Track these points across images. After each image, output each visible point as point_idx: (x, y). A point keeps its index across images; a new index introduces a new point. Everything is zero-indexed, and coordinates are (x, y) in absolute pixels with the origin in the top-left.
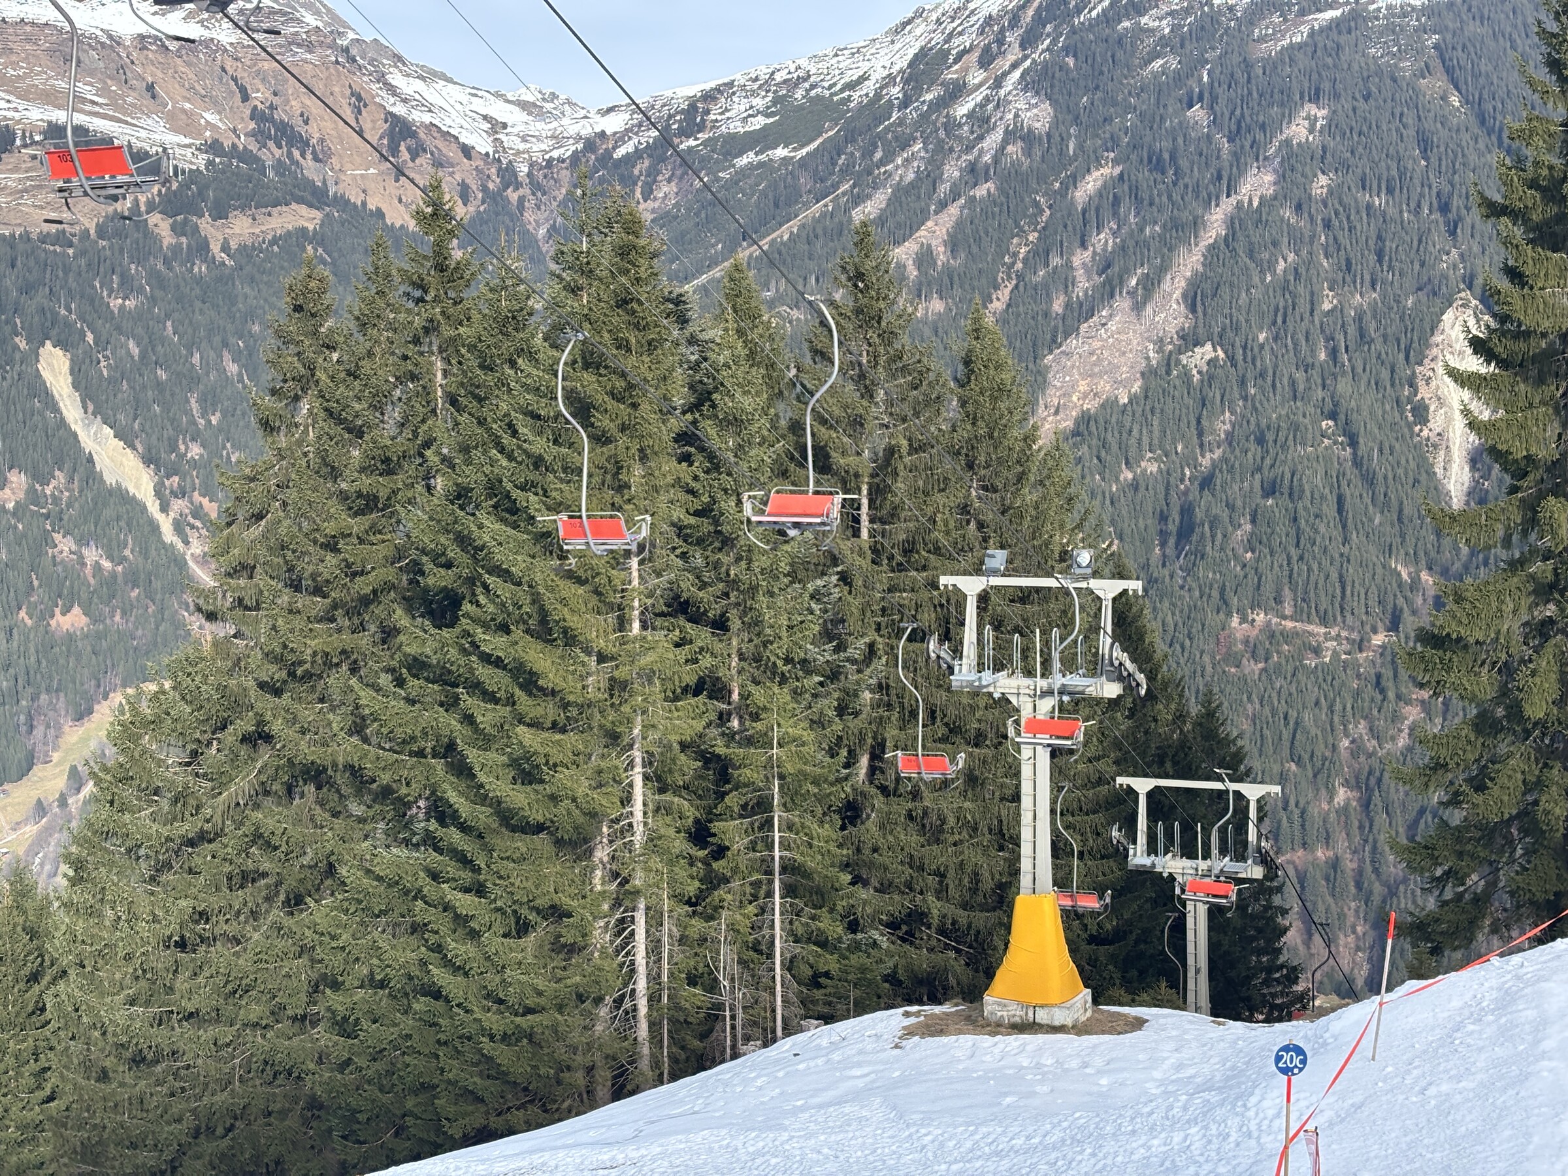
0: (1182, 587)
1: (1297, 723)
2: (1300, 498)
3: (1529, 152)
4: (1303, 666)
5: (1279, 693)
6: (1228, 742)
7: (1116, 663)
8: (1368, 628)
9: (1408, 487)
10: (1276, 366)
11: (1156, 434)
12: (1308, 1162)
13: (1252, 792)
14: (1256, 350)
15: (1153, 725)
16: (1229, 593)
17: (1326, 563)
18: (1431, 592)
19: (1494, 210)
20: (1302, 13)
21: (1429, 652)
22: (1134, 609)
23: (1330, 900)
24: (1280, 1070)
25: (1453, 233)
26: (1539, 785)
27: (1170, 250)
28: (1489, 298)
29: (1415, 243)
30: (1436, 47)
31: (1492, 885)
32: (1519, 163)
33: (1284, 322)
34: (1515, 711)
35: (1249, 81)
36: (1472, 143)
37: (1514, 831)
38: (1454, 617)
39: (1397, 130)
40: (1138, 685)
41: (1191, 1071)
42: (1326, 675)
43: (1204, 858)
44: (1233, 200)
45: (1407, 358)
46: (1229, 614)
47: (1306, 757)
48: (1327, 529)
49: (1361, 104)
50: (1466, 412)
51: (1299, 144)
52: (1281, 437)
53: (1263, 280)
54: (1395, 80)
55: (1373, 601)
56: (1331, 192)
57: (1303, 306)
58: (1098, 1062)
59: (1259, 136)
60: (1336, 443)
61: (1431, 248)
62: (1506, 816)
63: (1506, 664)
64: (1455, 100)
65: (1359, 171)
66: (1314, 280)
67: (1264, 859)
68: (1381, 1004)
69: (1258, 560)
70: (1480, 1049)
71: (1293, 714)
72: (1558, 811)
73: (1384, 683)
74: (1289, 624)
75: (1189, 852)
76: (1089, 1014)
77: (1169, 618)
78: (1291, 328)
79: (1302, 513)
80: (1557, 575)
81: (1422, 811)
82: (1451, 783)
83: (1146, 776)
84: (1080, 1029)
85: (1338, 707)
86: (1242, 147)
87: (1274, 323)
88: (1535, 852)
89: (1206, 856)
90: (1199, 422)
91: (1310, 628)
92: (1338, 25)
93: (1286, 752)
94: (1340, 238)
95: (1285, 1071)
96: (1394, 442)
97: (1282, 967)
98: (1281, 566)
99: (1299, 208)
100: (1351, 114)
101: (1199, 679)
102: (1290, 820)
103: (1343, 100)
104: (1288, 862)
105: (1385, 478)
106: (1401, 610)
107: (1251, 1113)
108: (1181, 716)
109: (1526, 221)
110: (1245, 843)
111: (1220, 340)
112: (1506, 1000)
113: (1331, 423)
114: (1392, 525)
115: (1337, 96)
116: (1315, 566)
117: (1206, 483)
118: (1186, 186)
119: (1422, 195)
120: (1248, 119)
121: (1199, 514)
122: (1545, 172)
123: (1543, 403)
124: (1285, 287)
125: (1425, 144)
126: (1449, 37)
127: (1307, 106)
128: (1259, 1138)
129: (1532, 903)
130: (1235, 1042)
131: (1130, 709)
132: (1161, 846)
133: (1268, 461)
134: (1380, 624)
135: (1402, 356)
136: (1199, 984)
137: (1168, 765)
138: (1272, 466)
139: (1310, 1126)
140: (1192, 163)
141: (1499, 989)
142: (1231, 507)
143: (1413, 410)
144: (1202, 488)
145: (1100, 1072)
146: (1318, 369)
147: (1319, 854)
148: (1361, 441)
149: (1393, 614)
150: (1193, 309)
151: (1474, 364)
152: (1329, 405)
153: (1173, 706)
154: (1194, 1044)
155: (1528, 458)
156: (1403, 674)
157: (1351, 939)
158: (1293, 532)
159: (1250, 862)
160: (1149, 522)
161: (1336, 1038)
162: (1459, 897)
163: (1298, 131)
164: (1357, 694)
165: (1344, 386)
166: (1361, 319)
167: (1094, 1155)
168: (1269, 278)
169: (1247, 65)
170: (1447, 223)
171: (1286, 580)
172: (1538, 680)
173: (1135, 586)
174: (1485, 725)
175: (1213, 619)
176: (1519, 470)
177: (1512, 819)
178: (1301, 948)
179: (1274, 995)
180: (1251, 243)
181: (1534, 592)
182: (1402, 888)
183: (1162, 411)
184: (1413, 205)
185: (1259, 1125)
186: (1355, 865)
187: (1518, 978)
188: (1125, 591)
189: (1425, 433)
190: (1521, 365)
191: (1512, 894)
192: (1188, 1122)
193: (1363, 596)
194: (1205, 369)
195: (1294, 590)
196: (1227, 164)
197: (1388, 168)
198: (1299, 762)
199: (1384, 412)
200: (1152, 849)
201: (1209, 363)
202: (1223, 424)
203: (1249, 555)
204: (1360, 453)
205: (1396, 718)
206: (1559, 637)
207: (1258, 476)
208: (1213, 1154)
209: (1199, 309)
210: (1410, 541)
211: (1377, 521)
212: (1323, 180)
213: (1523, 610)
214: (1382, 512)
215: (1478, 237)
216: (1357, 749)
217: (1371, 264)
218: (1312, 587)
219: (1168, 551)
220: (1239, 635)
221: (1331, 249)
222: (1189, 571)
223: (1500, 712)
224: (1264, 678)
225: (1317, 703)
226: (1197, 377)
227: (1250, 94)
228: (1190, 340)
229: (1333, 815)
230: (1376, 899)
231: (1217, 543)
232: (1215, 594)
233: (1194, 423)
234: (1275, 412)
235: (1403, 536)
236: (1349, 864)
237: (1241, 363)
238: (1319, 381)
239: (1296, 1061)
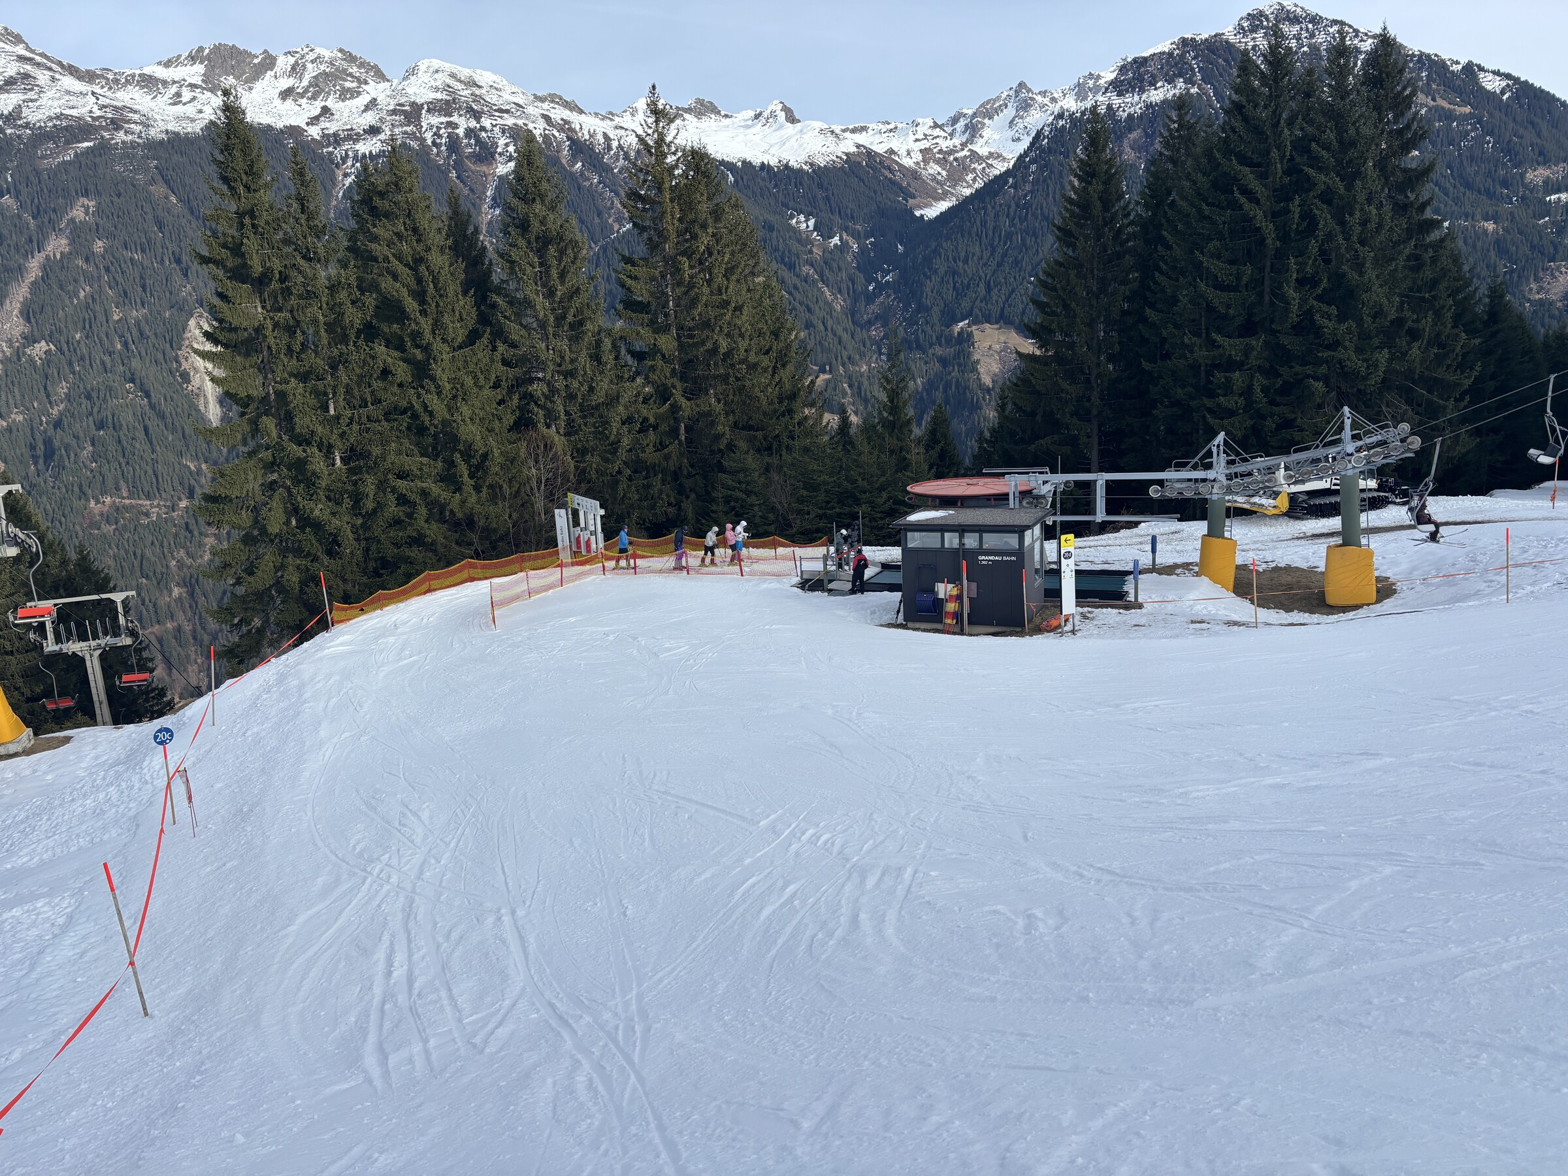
0: (53, 488)
1: (142, 556)
2: (121, 429)
3: (220, 228)
4: (140, 524)
5: (128, 541)
6: (98, 572)
7: (12, 535)
8: (176, 498)
9: (186, 418)
10: (90, 353)
11: (18, 397)
12: (183, 788)
13: (118, 597)
14: (75, 344)
15: (47, 569)
16: (85, 488)
17: (143, 465)
18: (209, 475)
19: (205, 260)
20: (68, 142)
21: (210, 505)
22: (21, 502)
23: (179, 649)
24: (158, 743)
25: (186, 275)
26: (282, 567)
27: (6, 284)
28: (213, 311)
29: (164, 281)
30: (156, 168)
31: (266, 622)
32: (215, 234)
33: (91, 327)
34: (263, 531)
35: (40, 182)
36: (188, 225)
37: (273, 592)
38: (221, 485)
39: (141, 215)
40: (30, 546)
41: (105, 758)
42: (155, 527)
43: (94, 639)
44: (43, 254)
45: (171, 346)
46: (88, 500)
47: (151, 574)
48: (141, 445)
49: (115, 199)
50: (209, 373)
51: (80, 222)
52: (102, 396)
53: (72, 303)
54: (134, 186)
55: (176, 483)
56: (106, 250)
57: (101, 317)
58: (44, 767)
59: (53, 216)
60: (137, 396)
61: (174, 283)
62: (268, 586)
63: (254, 507)
64: (173, 199)
65: (122, 238)
66: (105, 303)
67: (133, 633)
68: (213, 696)
69: (100, 467)
70: (272, 706)
71: (139, 552)
72: (294, 579)
73: (191, 527)
74: (127, 502)
75: (83, 637)
76: (32, 742)
77: (48, 507)
78: (96, 331)
79: (123, 437)
80: (274, 457)
81: (224, 593)
82: (235, 573)
83: (47, 599)
84: (27, 752)
85: (165, 544)
86: (43, 222)
87: (84, 328)
88: (286, 601)
89: (95, 637)
90: (45, 388)
91: (140, 502)
92: (92, 152)
93: (138, 574)
94: (117, 278)
95: (162, 743)
96: (172, 394)
97: (154, 690)
98: (116, 469)
99: (87, 260)
100: (110, 205)
101: (75, 540)
102: (147, 610)
103: (103, 196)
104: (150, 633)
105: (171, 415)
106: (194, 487)
107: (145, 771)
108: (64, 562)
109: (224, 267)
110: (119, 627)
111: (50, 339)
112: (282, 678)
113: (132, 385)
114: (180, 440)
115: (99, 194)
116: (137, 467)
117: (58, 424)
118: (9, 246)
119: (163, 253)
120: (44, 206)
121: (56, 443)
122: (230, 239)
123: (251, 366)
124: (87, 307)
125: (160, 225)
126: (163, 162)
127: (82, 199)
128: (152, 782)
129: (289, 627)
130: (130, 735)
131: (29, 562)
132: (64, 638)
133: (96, 410)
134: (182, 496)
135: (168, 345)
136: (102, 708)
137: (62, 591)
138: (99, 412)
139: (181, 769)
140: (11, 232)
141: (277, 674)
142: (77, 437)
143: (181, 375)
144: (55, 428)
145: (46, 773)
146: (117, 354)
147: (169, 625)
148: (152, 394)
149: (189, 489)
150: (28, 320)
151: (209, 347)
152: (128, 375)
153: (58, 556)
154: (104, 743)
155: (248, 396)
156: (201, 520)
157: (195, 667)
158: (120, 449)
159: (123, 636)
160: (23, 450)
161: (190, 719)
162: (249, 631)
163: (78, 213)
164: (176, 535)
165: (135, 363)
166: (139, 325)
167: (49, 819)
168: (76, 302)
169: (37, 173)
170: (181, 270)
171: (120, 477)
172: (273, 513)
173: (16, 487)
174: (248, 540)
175: (77, 504)
176: (245, 403)
177: (271, 586)
178: (166, 678)
179: (152, 706)
180: (59, 281)
181: (264, 467)
182: (220, 635)
183: (19, 383)
184: (159, 259)
185: (152, 776)
186: (191, 628)
187: (286, 666)
188: (10, 492)
189: (190, 388)
190: (235, 346)
191: (277, 624)
192: (107, 785)
193: (169, 481)
194: (44, 356)
195: (127, 482)
196: (34, 233)
197: (140, 238)
198: (147, 577)
199: (163, 377)
200: (58, 640)
201: (45, 353)
202: (62, 389)
203: (94, 464)
204: (153, 401)
205: (201, 545)
206: (281, 489)
207: (91, 419)
208: (125, 798)
209: (33, 320)
210: (192, 448)
211: (170, 439)
212: (100, 243)
213: (259, 477)
214: (172, 434)
215: (201, 276)
216: (181, 565)
217: (140, 293)
218: (137, 479)
219: (39, 467)
220: (96, 511)
221: (112, 284)
222: (56, 477)
223: (256, 533)
224: (117, 533)
225: (153, 543)
226: (39, 362)
227: (42, 190)
228: (30, 340)
229: (173, 604)
230: (206, 642)
231: (72, 459)
232: (76, 489)
233: (42, 389)
234: (95, 380)
235: (187, 446)
236: (187, 628)
237: (67, 353)
238: (120, 361)
239: (167, 736)
